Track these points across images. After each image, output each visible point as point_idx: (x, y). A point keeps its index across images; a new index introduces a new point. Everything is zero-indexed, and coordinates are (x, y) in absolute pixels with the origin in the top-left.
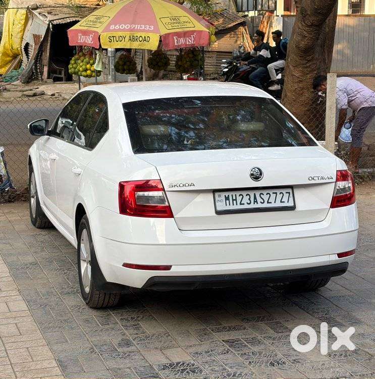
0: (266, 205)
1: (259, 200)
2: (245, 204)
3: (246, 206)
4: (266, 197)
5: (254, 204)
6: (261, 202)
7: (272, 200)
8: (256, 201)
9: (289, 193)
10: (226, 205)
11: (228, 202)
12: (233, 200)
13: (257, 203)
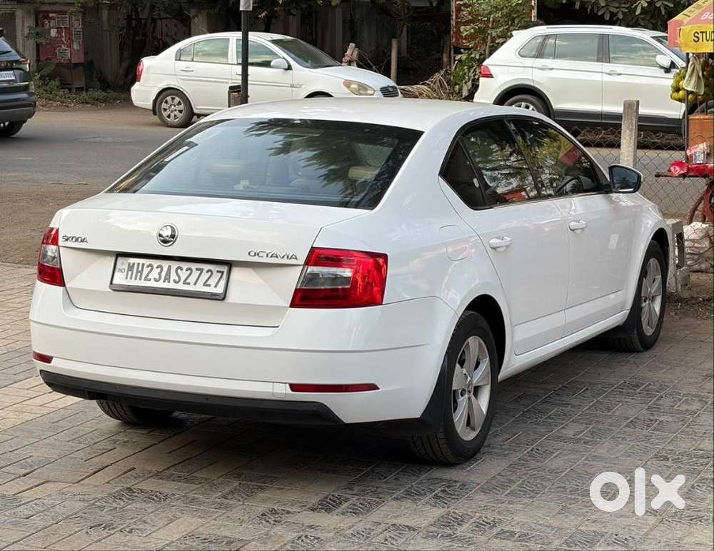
0: (181, 286)
1: (173, 276)
2: (152, 280)
3: (152, 284)
4: (184, 275)
5: (164, 282)
6: (174, 281)
7: (192, 280)
8: (167, 279)
9: (222, 273)
10: (127, 278)
11: (130, 273)
12: (137, 272)
13: (169, 282)
